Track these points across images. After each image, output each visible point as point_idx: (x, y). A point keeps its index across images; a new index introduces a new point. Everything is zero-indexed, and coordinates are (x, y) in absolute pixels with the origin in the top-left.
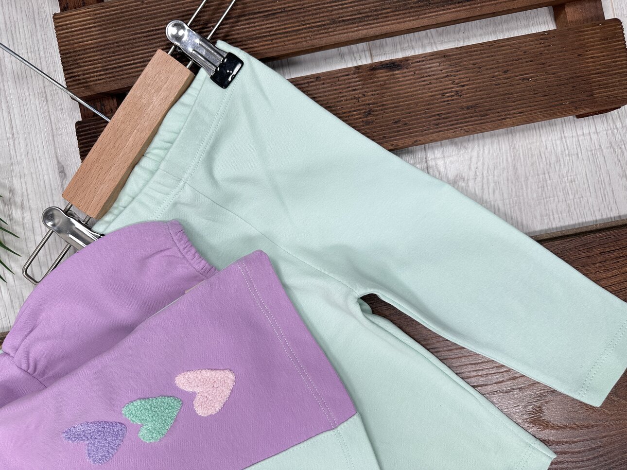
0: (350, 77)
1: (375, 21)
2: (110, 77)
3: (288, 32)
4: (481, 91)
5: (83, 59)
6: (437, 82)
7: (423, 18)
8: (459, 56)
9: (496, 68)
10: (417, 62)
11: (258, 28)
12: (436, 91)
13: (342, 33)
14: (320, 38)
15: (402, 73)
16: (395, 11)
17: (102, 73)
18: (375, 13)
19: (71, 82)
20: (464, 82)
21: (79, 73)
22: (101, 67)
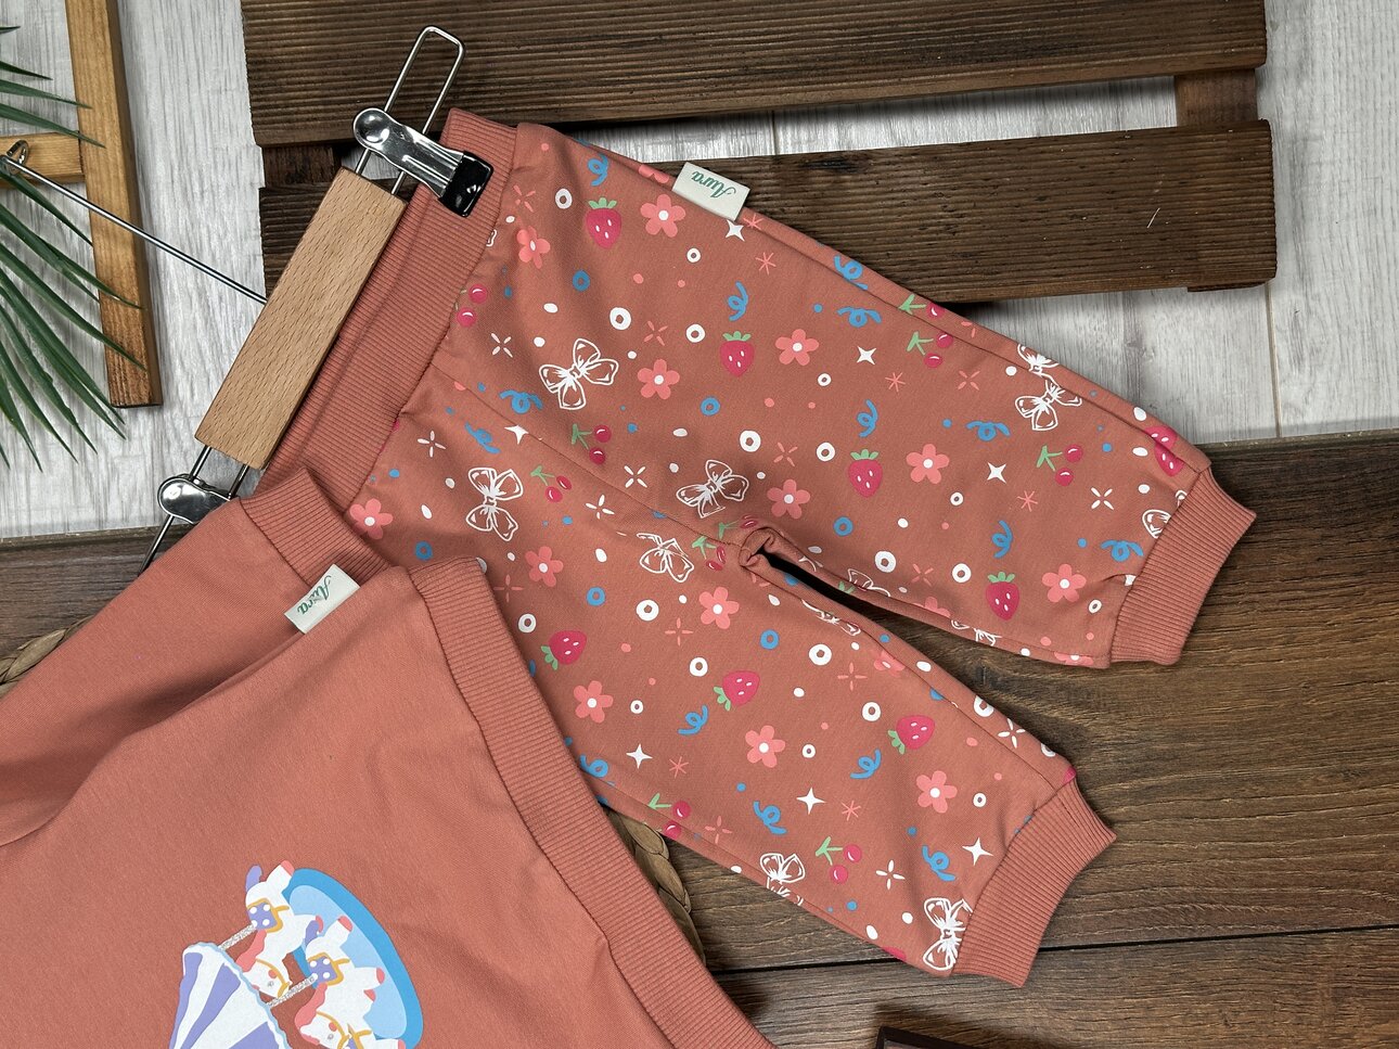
0: (763, 175)
1: (821, 79)
2: (334, 118)
3: (664, 80)
4: (992, 228)
5: (286, 76)
6: (915, 205)
7: (907, 83)
8: (964, 161)
9: (1027, 190)
10: (885, 164)
11: (609, 65)
12: (911, 220)
13: (757, 94)
14: (720, 98)
15: (855, 181)
16: (859, 65)
17: (321, 107)
18: (822, 64)
19: (262, 116)
20: (964, 209)
21: (278, 102)
22: (320, 97)
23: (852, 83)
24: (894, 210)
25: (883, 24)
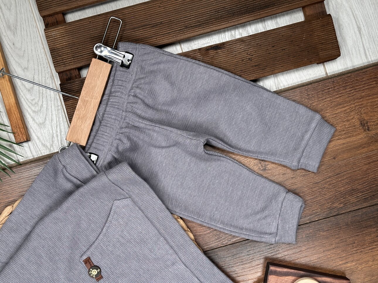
0: (196, 54)
1: (207, 25)
2: (76, 61)
4: (261, 57)
5: (61, 52)
6: (240, 55)
7: (231, 22)
8: (250, 40)
9: (269, 45)
10: (229, 45)
11: (149, 32)
12: (239, 59)
13: (191, 33)
14: (180, 36)
15: (221, 51)
16: (217, 20)
17: (72, 59)
18: (207, 22)
19: (56, 64)
20: (253, 53)
21: (60, 60)
22: (72, 56)
23: (216, 25)
24: (234, 57)
25: (221, 8)
